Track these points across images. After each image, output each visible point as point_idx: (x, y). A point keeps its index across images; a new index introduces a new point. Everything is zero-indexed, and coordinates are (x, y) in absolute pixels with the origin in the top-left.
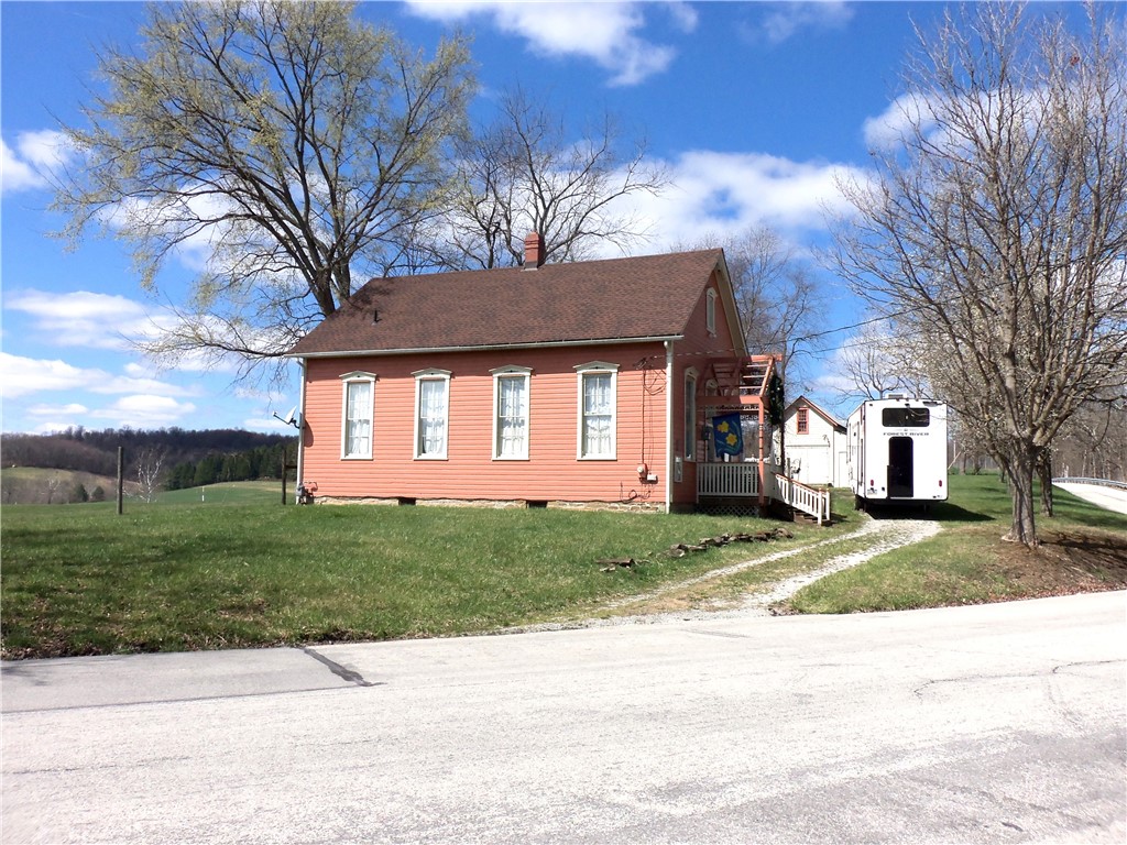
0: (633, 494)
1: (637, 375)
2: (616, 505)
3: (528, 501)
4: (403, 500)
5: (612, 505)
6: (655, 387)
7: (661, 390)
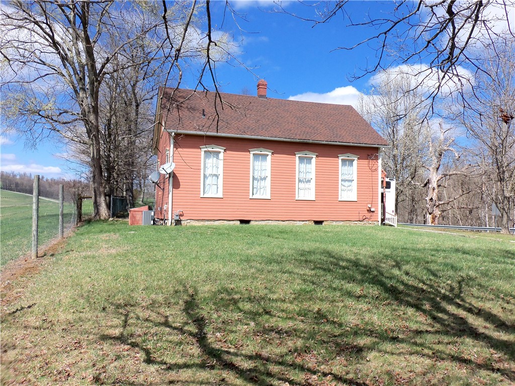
0: (364, 217)
1: (366, 162)
2: (356, 222)
3: (314, 221)
4: (242, 222)
5: (355, 222)
6: (374, 168)
7: (376, 170)
